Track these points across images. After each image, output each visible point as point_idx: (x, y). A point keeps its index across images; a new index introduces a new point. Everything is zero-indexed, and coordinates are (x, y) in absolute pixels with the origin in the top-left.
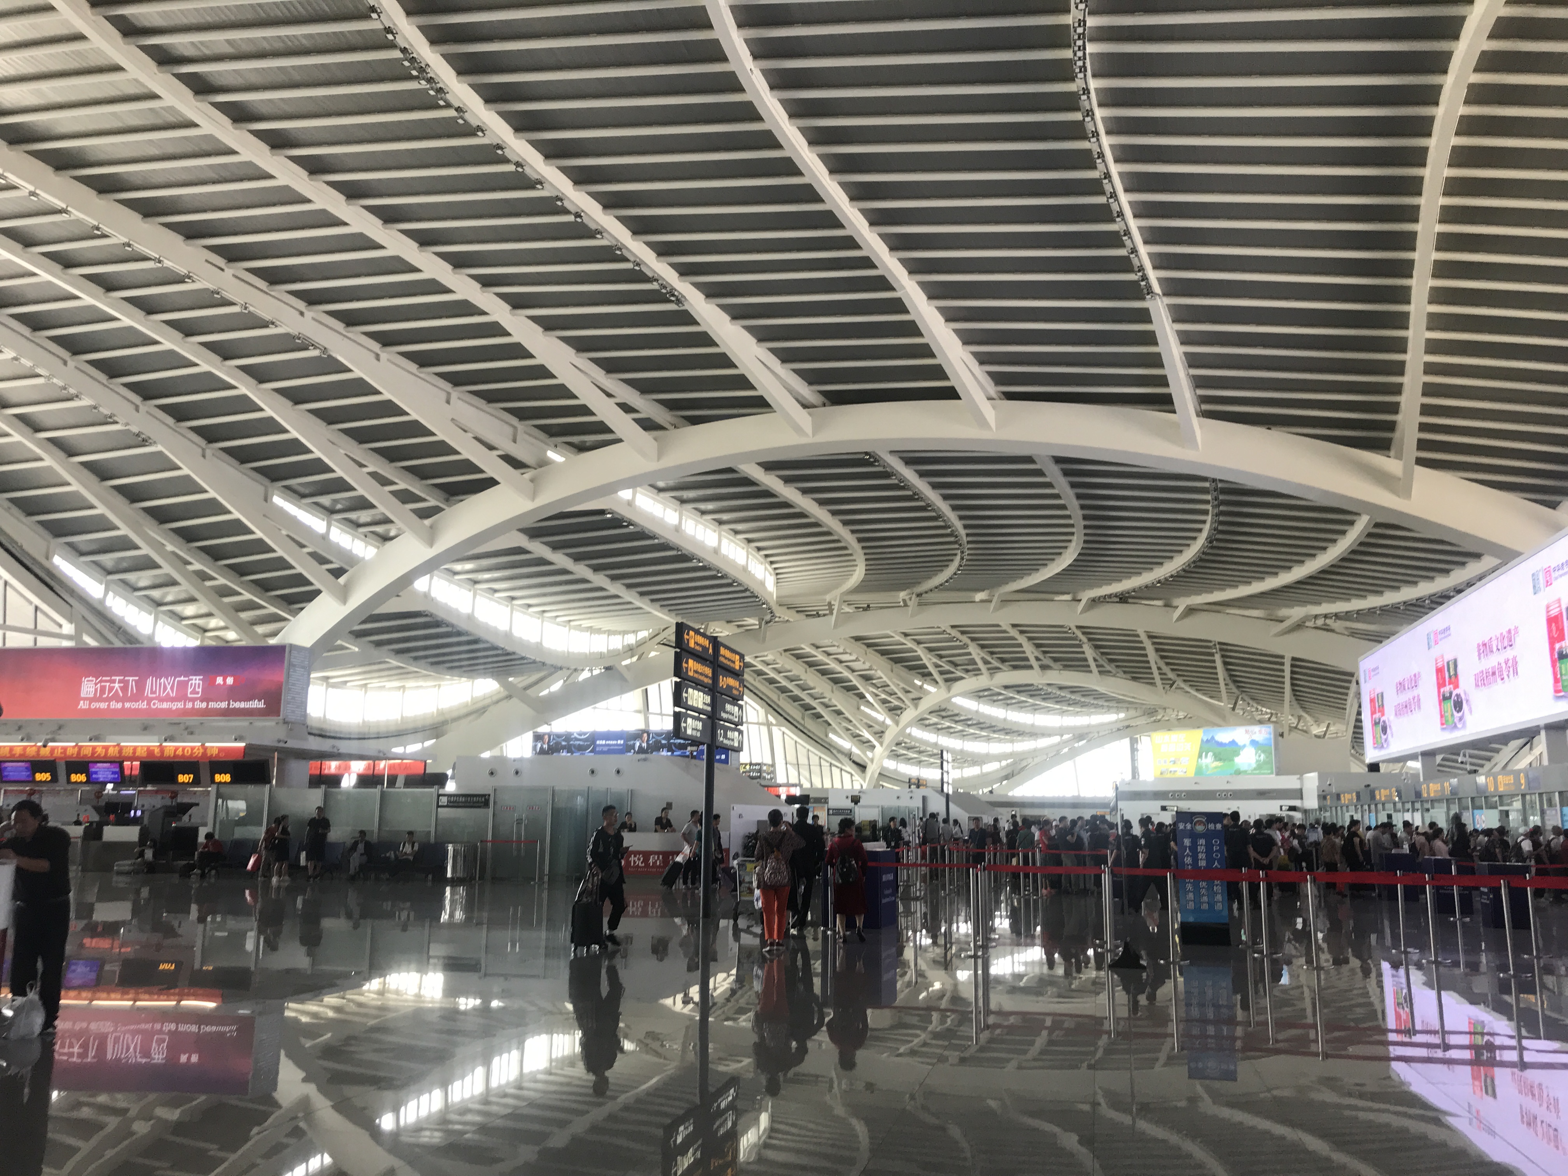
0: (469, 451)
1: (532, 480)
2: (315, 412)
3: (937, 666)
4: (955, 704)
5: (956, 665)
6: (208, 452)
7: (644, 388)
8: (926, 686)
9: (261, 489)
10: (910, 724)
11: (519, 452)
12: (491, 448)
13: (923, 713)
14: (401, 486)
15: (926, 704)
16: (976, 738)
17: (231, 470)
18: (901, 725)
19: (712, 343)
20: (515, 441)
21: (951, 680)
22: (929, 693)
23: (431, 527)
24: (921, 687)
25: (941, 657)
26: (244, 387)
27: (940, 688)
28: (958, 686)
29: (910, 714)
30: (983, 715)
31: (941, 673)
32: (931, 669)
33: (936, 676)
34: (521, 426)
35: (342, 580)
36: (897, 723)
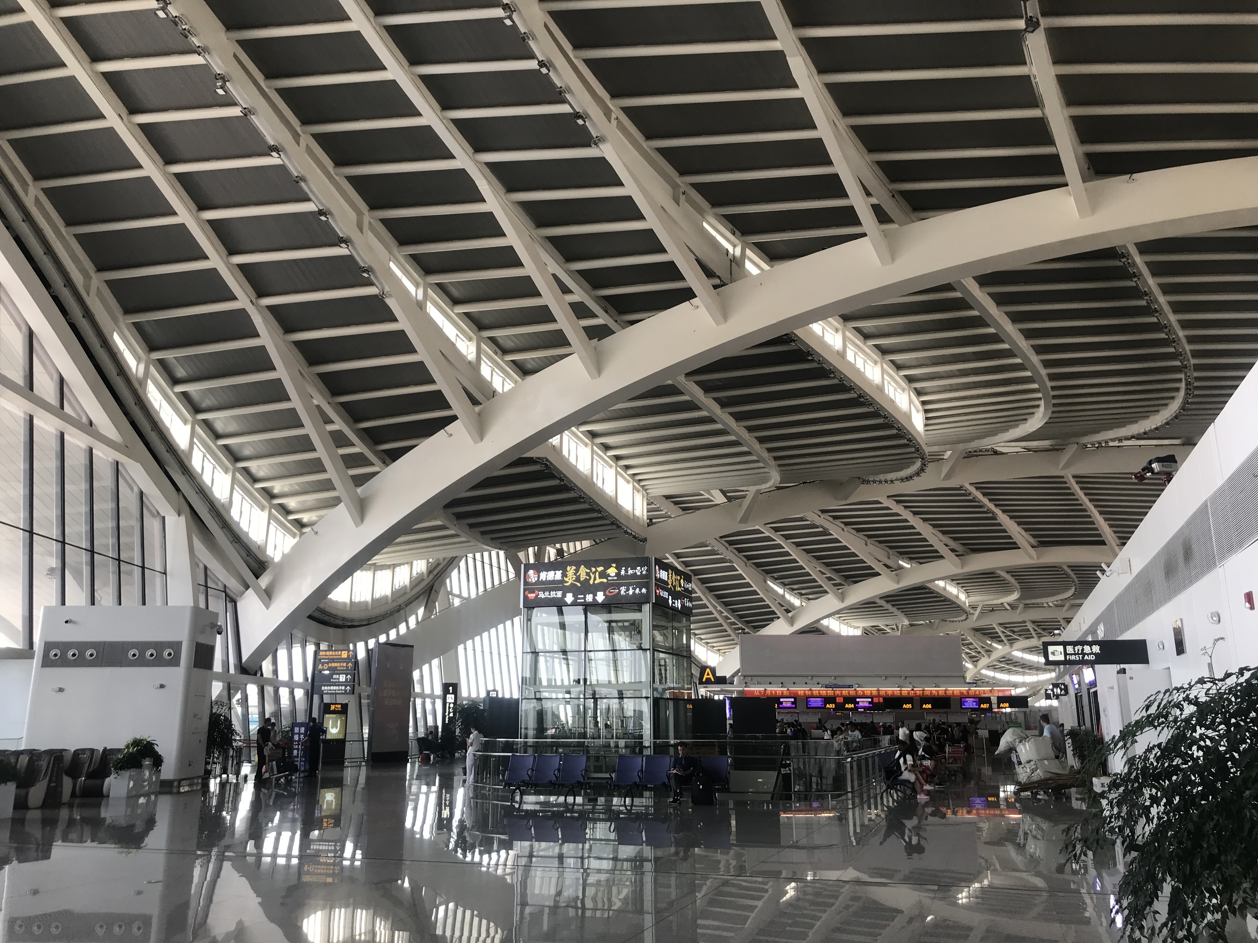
0: (870, 563)
1: (896, 575)
2: (804, 550)
3: (1003, 632)
4: (1014, 656)
5: (1014, 632)
6: (748, 564)
7: (955, 539)
8: (993, 644)
9: (762, 577)
10: (983, 668)
11: (889, 563)
12: (880, 561)
13: (992, 661)
14: (829, 575)
15: (995, 656)
16: (1017, 673)
17: (752, 570)
18: (978, 668)
19: (1006, 532)
20: (889, 558)
21: (1012, 641)
22: (997, 649)
23: (842, 593)
24: (991, 645)
25: (1006, 628)
26: (780, 541)
27: (1005, 645)
28: (1017, 645)
29: (984, 661)
30: (1025, 659)
31: (1006, 636)
32: (1001, 634)
33: (1003, 638)
34: (891, 552)
35: (790, 615)
36: (976, 666)
